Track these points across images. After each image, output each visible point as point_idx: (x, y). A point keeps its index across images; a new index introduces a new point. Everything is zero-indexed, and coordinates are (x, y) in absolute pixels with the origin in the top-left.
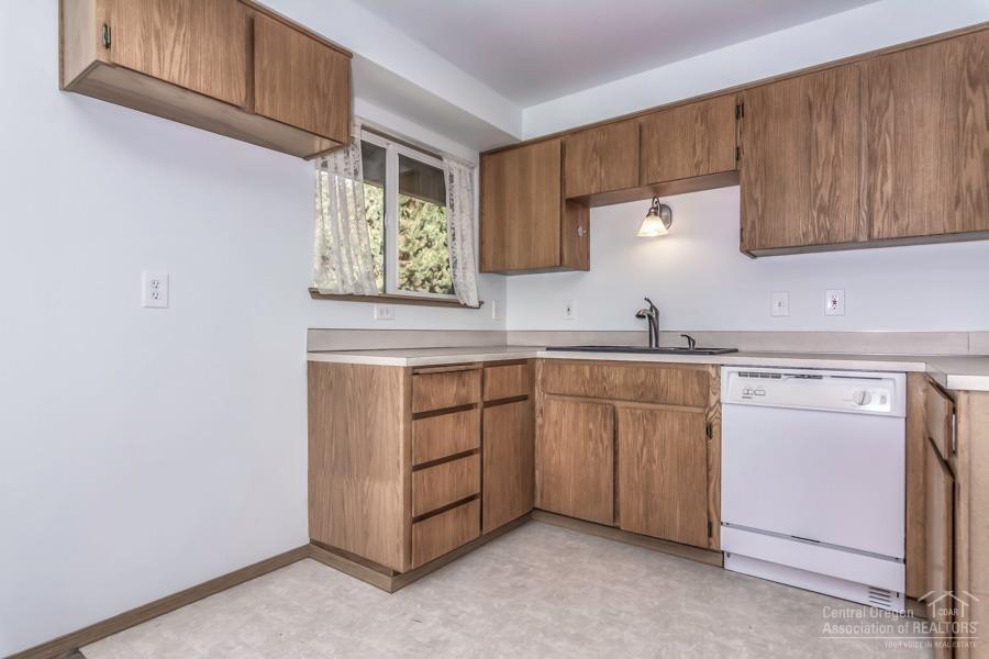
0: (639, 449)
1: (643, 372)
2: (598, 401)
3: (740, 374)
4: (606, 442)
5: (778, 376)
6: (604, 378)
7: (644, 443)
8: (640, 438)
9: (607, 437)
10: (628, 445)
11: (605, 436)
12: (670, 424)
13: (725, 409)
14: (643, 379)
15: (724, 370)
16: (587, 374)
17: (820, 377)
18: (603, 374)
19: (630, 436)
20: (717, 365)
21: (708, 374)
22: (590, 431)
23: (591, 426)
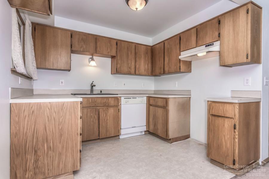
0: (104, 118)
1: (105, 99)
2: (94, 108)
3: (125, 98)
4: (96, 118)
5: (130, 98)
6: (95, 102)
7: (106, 116)
8: (105, 115)
9: (96, 117)
10: (102, 117)
11: (96, 116)
12: (111, 111)
13: (122, 106)
14: (105, 101)
15: (122, 98)
16: (91, 101)
17: (136, 98)
18: (95, 101)
19: (102, 115)
20: (121, 97)
21: (119, 99)
22: (92, 116)
23: (92, 115)
